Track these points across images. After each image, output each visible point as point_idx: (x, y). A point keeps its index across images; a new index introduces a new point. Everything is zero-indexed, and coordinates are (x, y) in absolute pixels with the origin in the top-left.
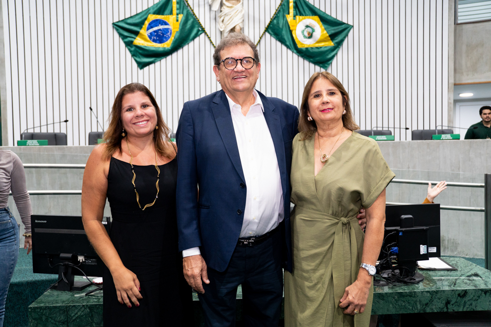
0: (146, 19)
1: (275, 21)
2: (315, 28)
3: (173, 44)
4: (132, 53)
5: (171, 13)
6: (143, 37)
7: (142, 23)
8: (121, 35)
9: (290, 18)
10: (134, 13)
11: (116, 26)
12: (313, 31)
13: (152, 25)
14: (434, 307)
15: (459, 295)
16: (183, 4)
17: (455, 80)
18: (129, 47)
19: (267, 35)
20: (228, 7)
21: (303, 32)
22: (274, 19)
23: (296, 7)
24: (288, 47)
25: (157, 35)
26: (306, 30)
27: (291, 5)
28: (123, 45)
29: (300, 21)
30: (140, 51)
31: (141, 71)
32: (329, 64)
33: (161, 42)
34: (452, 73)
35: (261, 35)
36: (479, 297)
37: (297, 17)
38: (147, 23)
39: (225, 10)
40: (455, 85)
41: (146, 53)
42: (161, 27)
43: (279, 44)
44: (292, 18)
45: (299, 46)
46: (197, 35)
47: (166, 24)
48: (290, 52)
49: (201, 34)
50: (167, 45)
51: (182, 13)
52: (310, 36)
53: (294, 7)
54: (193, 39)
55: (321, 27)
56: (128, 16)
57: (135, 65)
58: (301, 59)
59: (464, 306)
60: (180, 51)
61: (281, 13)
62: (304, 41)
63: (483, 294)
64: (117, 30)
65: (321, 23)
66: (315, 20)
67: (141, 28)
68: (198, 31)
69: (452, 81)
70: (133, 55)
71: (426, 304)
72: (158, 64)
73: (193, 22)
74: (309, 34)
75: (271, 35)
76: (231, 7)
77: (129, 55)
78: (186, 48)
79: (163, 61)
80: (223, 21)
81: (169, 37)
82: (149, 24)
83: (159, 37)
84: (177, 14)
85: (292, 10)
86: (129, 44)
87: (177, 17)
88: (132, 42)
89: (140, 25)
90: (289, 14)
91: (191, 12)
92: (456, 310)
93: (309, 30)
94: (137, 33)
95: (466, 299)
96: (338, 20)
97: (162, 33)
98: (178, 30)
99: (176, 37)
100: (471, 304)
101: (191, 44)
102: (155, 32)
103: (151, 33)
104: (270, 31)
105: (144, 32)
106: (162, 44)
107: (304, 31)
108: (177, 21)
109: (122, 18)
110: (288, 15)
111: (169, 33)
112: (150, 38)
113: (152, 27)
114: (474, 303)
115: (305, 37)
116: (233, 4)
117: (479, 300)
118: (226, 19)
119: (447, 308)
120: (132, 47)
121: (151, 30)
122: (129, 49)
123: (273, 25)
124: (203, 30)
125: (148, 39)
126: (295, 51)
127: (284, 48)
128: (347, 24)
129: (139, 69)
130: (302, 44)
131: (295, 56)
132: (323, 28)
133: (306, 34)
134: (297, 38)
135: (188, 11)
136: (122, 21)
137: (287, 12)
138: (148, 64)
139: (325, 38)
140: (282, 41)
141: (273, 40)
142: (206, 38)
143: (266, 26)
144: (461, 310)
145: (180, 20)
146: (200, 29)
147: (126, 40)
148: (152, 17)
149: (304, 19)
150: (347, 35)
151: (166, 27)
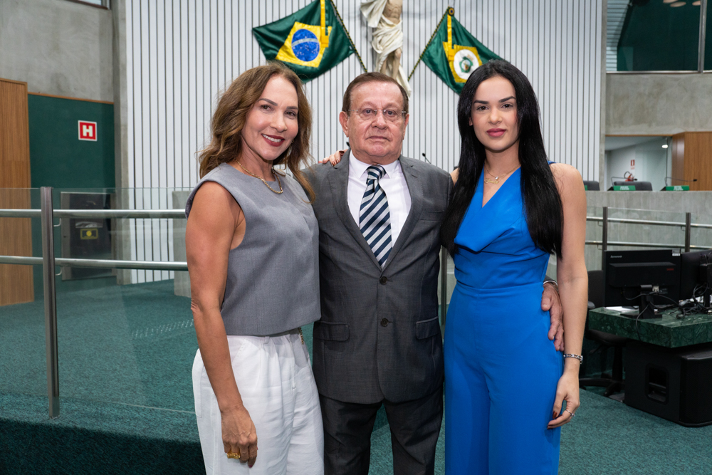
2: (473, 61)
3: (321, 63)
5: (319, 24)
6: (288, 50)
7: (287, 32)
8: (261, 45)
9: (448, 46)
10: (276, 19)
11: (257, 32)
12: (472, 64)
13: (299, 36)
16: (332, 14)
17: (607, 131)
19: (422, 64)
20: (388, 25)
21: (461, 63)
22: (431, 45)
23: (454, 34)
24: (443, 80)
25: (304, 51)
26: (464, 62)
27: (450, 30)
29: (458, 50)
33: (307, 59)
34: (604, 124)
35: (416, 62)
37: (455, 46)
38: (292, 33)
39: (387, 29)
40: (607, 136)
42: (307, 40)
43: (434, 75)
44: (450, 46)
45: (457, 81)
46: (347, 55)
48: (445, 87)
49: (351, 54)
50: (315, 63)
51: (332, 25)
52: (468, 70)
54: (342, 60)
55: (478, 60)
56: (269, 21)
60: (327, 74)
61: (438, 39)
62: (461, 75)
64: (257, 38)
65: (478, 56)
66: (473, 51)
67: (286, 38)
68: (349, 50)
69: (604, 132)
73: (343, 37)
74: (466, 67)
75: (426, 64)
76: (392, 26)
78: (334, 70)
81: (317, 54)
82: (295, 35)
83: (306, 52)
84: (327, 26)
85: (450, 38)
86: (270, 58)
87: (326, 30)
88: (275, 55)
89: (285, 34)
90: (446, 40)
93: (467, 62)
94: (280, 45)
96: (495, 55)
97: (308, 48)
98: (327, 46)
99: (325, 55)
101: (340, 65)
102: (301, 45)
103: (296, 47)
104: (425, 59)
105: (288, 43)
106: (309, 62)
108: (327, 34)
109: (263, 23)
110: (446, 43)
111: (316, 49)
112: (295, 53)
113: (297, 39)
115: (462, 70)
116: (395, 22)
118: (385, 39)
121: (296, 43)
123: (429, 52)
124: (355, 51)
125: (293, 54)
126: (451, 85)
127: (440, 81)
130: (460, 78)
131: (451, 92)
132: (481, 61)
133: (464, 67)
134: (454, 71)
135: (337, 23)
136: (264, 26)
137: (444, 38)
140: (438, 72)
141: (428, 70)
143: (421, 52)
145: (329, 35)
146: (351, 48)
147: (269, 52)
148: (299, 26)
149: (462, 49)
151: (313, 40)
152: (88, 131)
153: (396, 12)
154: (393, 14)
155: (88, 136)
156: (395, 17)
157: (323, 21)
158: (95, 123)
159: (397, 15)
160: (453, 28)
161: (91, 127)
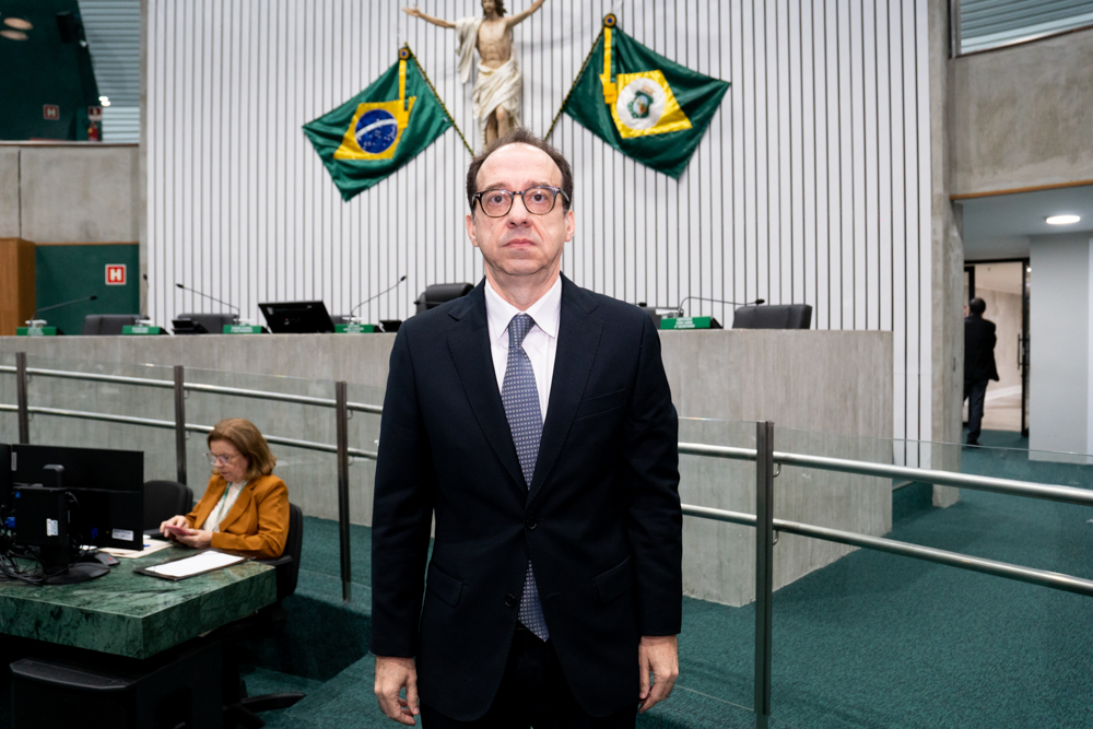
0: (354, 113)
1: (580, 89)
2: (654, 96)
3: (396, 151)
4: (334, 174)
5: (397, 97)
6: (349, 144)
7: (349, 120)
8: (315, 144)
9: (604, 80)
10: (337, 105)
11: (309, 130)
12: (651, 101)
14: (21, 628)
15: (52, 613)
16: (417, 77)
17: (949, 189)
18: (328, 164)
19: (567, 118)
20: (485, 74)
21: (631, 106)
22: (578, 85)
24: (605, 139)
25: (373, 139)
26: (638, 100)
27: (608, 53)
28: (319, 161)
29: (625, 84)
30: (346, 170)
31: (346, 205)
32: (683, 169)
33: (379, 150)
35: (555, 114)
36: (78, 622)
37: (620, 77)
38: (356, 119)
39: (482, 80)
41: (354, 171)
42: (380, 123)
43: (588, 134)
44: (609, 79)
45: (623, 135)
46: (441, 132)
47: (388, 116)
48: (608, 148)
49: (447, 128)
50: (388, 155)
51: (416, 94)
52: (645, 113)
53: (612, 58)
54: (434, 139)
55: (666, 92)
56: (327, 110)
57: (337, 194)
58: (629, 162)
59: (60, 636)
60: (412, 164)
61: (591, 73)
62: (633, 125)
63: (84, 620)
64: (309, 136)
65: (666, 84)
66: (654, 79)
67: (347, 129)
68: (443, 122)
70: (335, 178)
71: (11, 621)
72: (374, 190)
73: (434, 109)
74: (642, 108)
75: (573, 118)
76: (489, 73)
77: (328, 177)
78: (421, 157)
79: (383, 183)
80: (478, 100)
81: (392, 140)
82: (360, 121)
83: (375, 142)
84: (407, 97)
86: (328, 159)
87: (406, 103)
88: (332, 155)
89: (344, 124)
90: (603, 72)
91: (432, 92)
92: (49, 641)
93: (643, 100)
94: (340, 139)
95: (63, 622)
96: (702, 75)
97: (381, 134)
98: (406, 126)
99: (404, 139)
100: (68, 635)
101: (431, 149)
102: (370, 133)
103: (363, 137)
104: (570, 109)
105: (353, 136)
106: (381, 154)
107: (632, 103)
108: (406, 109)
109: (318, 114)
110: (602, 76)
111: (392, 134)
112: (361, 144)
113: (364, 126)
114: (72, 632)
115: (635, 115)
116: (494, 67)
117: (79, 630)
118: (483, 95)
119: (38, 634)
120: (332, 163)
121: (363, 131)
122: (328, 168)
123: (576, 98)
124: (452, 122)
125: (358, 146)
126: (617, 146)
127: (598, 141)
128: (720, 80)
129: (344, 202)
130: (630, 131)
131: (619, 156)
132: (670, 93)
133: (637, 109)
134: (619, 120)
135: (425, 91)
136: (318, 120)
137: (601, 68)
138: (358, 191)
139: (675, 113)
140: (595, 129)
141: (578, 127)
142: (457, 135)
143: (565, 98)
144: (55, 641)
145: (410, 107)
146: (446, 119)
147: (324, 152)
148: (364, 108)
149: (633, 78)
150: (718, 102)
151: (388, 122)
152: (116, 275)
153: (492, 52)
154: (489, 56)
155: (116, 280)
156: (492, 59)
157: (402, 93)
158: (124, 266)
159: (496, 56)
160: (615, 49)
161: (119, 271)
